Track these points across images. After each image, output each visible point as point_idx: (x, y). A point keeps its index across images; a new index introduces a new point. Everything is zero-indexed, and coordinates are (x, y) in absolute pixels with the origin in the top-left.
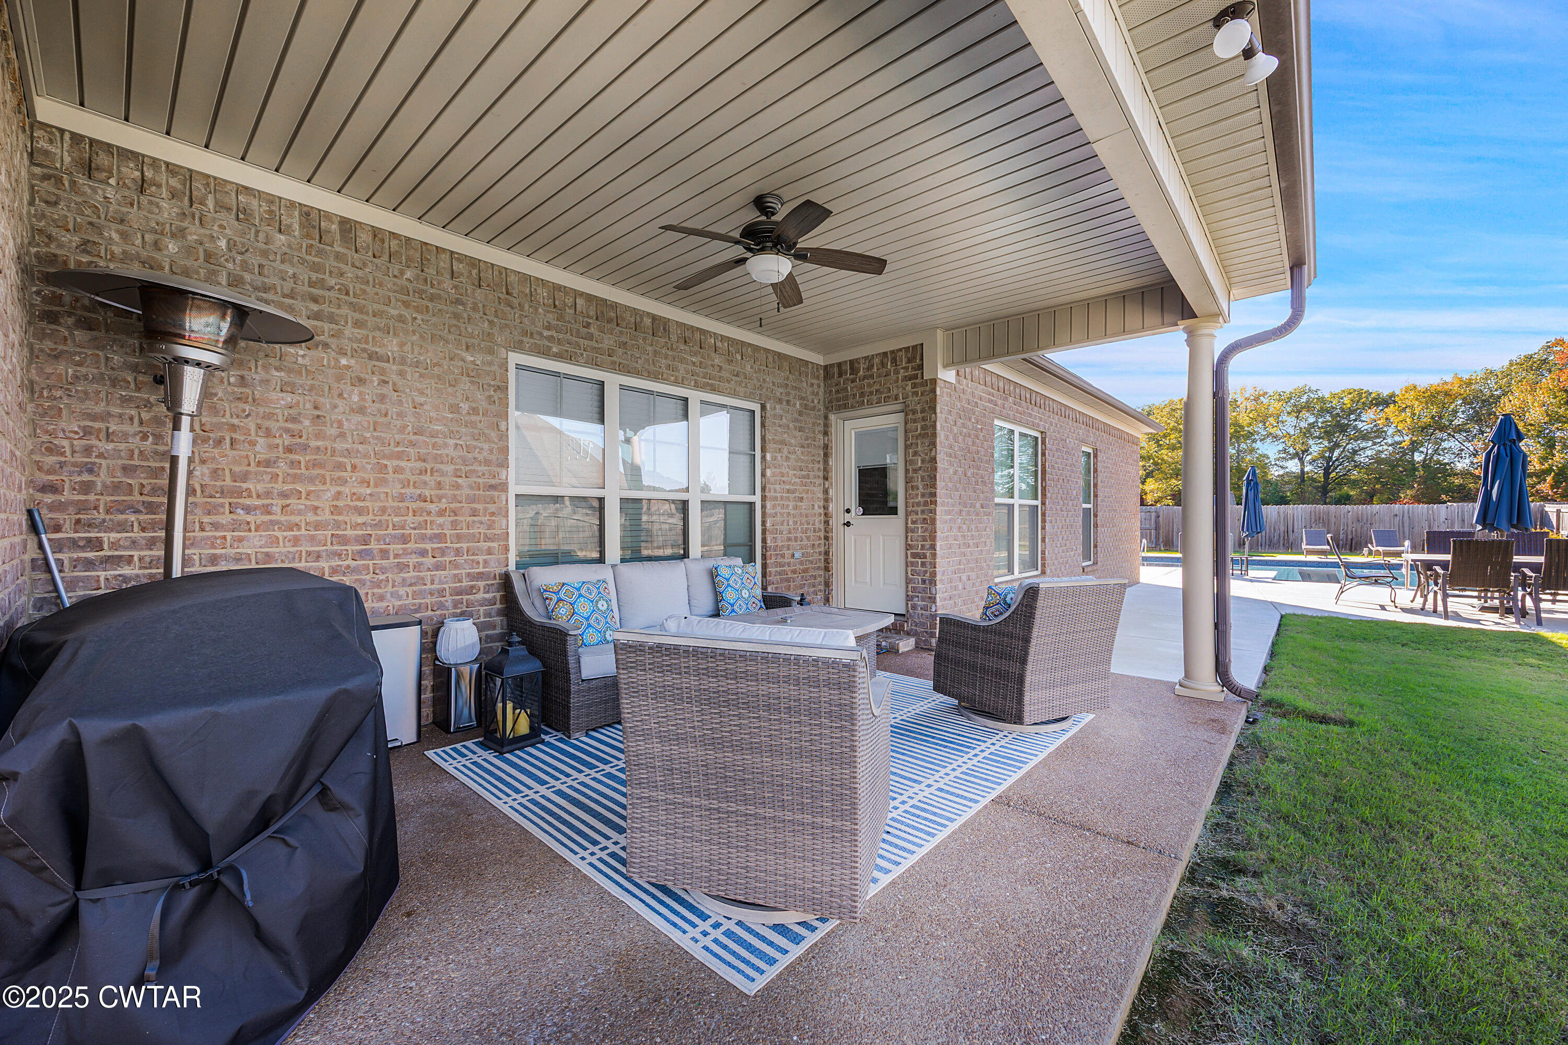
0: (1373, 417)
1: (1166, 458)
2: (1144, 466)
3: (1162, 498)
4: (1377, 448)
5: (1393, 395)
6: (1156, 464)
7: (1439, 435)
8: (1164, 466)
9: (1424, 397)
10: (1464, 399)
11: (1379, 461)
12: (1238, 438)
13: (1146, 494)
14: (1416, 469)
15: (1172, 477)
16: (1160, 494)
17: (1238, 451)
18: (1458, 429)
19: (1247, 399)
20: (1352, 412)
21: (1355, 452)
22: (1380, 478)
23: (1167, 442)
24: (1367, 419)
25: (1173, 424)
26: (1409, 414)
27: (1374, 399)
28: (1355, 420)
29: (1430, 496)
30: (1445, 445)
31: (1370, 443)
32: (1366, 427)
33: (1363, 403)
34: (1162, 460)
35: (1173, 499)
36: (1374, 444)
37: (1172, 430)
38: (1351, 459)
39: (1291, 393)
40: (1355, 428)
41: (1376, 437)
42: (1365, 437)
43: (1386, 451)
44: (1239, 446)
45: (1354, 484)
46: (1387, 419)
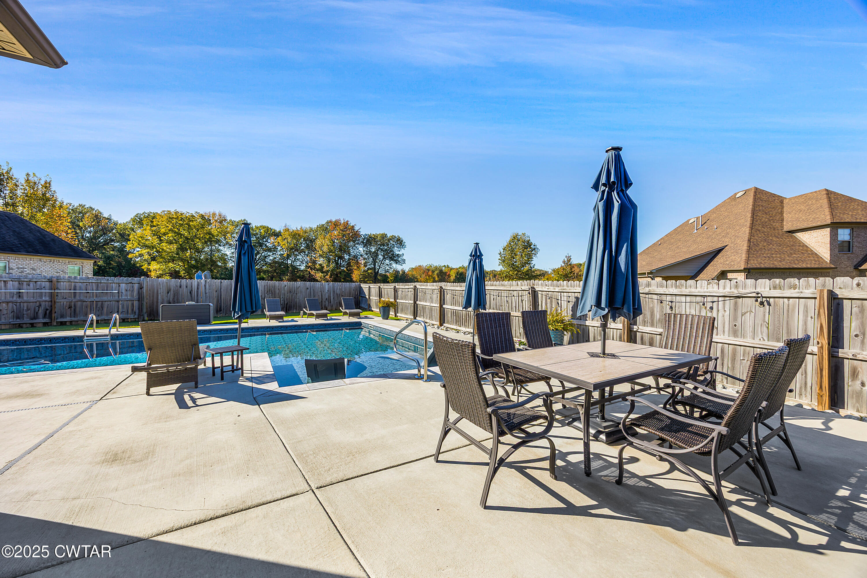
0: (273, 241)
1: (165, 248)
2: (148, 253)
3: (162, 275)
4: (274, 256)
5: (280, 232)
6: (158, 251)
7: (296, 253)
8: (164, 254)
9: (292, 235)
10: (304, 239)
11: (276, 262)
12: (211, 242)
13: (150, 271)
14: (288, 267)
15: (169, 262)
16: (161, 272)
17: (211, 250)
18: (303, 251)
19: (216, 221)
20: (264, 238)
21: (265, 257)
22: (276, 270)
23: (166, 238)
24: (271, 242)
25: (170, 227)
26: (286, 242)
27: (273, 232)
28: (266, 241)
29: (293, 279)
30: (298, 257)
31: (271, 254)
32: (270, 245)
33: (269, 234)
34: (163, 249)
35: (170, 276)
36: (273, 254)
37: (169, 230)
38: (264, 260)
39: (238, 222)
40: (266, 245)
41: (274, 251)
42: (269, 250)
43: (278, 258)
44: (211, 247)
45: (265, 272)
46: (278, 242)
